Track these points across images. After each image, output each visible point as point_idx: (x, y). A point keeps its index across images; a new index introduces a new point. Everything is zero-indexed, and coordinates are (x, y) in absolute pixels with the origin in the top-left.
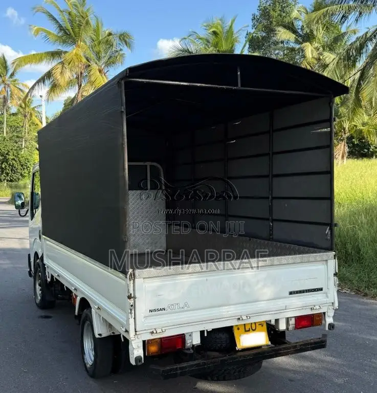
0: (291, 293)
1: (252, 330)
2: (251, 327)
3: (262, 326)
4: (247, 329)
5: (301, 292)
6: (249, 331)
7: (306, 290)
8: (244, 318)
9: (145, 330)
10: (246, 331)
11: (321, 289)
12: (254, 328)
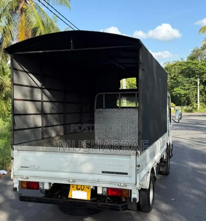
0: (103, 172)
1: (81, 189)
2: (81, 187)
3: (88, 189)
4: (78, 188)
5: (110, 173)
6: (79, 189)
7: (115, 172)
8: (71, 181)
9: (18, 175)
10: (77, 189)
11: (127, 174)
12: (82, 189)
